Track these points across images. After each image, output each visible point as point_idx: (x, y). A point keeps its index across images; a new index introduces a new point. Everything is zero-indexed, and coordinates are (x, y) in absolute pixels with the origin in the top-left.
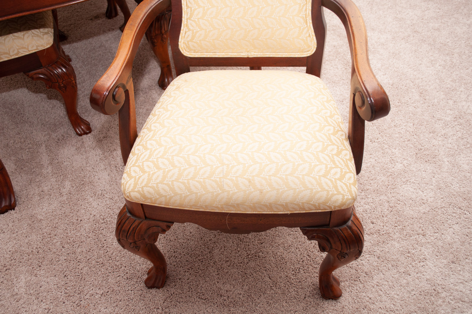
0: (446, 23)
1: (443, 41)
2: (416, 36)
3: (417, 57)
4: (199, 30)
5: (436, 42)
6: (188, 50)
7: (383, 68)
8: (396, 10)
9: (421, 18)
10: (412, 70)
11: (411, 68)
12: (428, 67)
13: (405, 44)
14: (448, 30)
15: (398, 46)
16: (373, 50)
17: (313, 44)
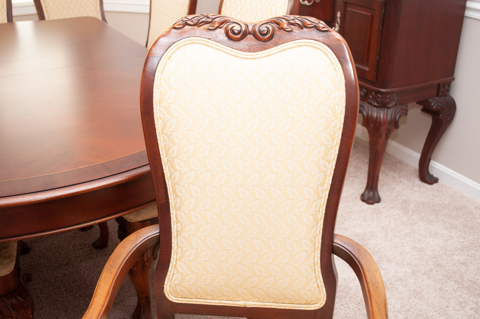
0: (473, 255)
1: (471, 278)
2: (440, 270)
3: (442, 298)
4: (189, 273)
5: (464, 279)
6: (175, 295)
7: (403, 310)
8: (414, 238)
9: (444, 249)
10: (438, 313)
11: (436, 311)
12: (457, 311)
13: (428, 280)
14: (475, 264)
15: (419, 283)
16: (390, 286)
17: (322, 296)
